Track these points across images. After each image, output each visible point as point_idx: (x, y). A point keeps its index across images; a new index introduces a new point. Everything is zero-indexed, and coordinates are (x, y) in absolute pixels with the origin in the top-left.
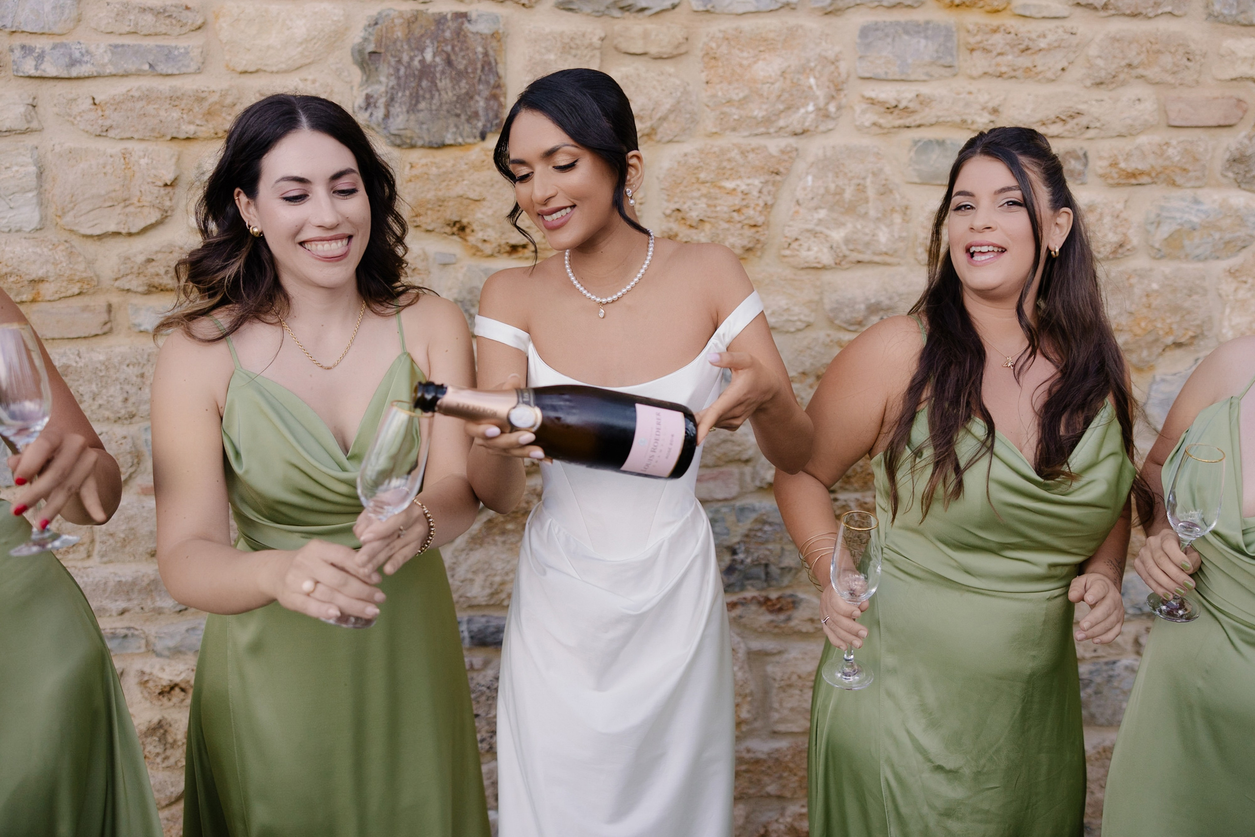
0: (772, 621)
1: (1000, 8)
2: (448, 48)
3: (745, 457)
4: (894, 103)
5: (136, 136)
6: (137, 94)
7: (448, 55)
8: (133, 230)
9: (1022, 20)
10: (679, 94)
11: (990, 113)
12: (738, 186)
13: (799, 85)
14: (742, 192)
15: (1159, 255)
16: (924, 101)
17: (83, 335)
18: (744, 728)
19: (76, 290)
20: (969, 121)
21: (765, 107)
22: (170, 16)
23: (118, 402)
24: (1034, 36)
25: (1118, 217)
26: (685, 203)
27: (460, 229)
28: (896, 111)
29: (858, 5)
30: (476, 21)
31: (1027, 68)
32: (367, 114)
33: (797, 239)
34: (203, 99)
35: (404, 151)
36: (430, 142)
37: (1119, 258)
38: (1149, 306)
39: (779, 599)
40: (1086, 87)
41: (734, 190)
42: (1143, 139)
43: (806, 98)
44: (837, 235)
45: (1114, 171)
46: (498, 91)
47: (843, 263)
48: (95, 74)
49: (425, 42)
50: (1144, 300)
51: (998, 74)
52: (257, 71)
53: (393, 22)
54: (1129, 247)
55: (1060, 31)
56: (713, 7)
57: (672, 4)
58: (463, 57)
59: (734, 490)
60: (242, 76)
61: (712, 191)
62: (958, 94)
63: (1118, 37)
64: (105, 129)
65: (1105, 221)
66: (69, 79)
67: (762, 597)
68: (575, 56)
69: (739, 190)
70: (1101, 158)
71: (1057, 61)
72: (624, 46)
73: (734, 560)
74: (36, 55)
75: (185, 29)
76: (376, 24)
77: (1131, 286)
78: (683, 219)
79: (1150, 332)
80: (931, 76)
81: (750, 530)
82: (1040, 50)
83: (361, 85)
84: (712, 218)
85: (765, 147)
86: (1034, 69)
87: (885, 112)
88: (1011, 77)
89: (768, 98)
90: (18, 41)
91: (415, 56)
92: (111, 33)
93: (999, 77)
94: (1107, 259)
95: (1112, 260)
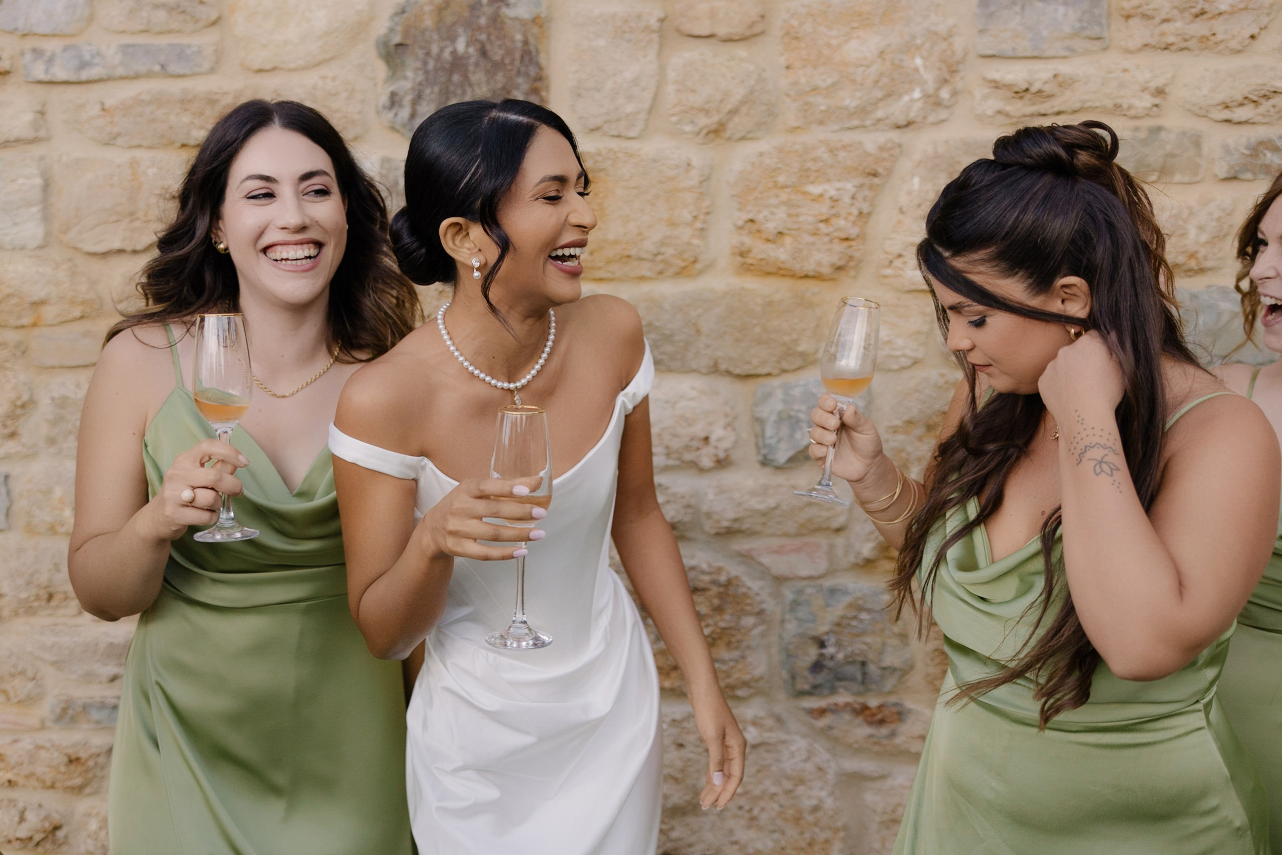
0: (871, 736)
2: (483, 37)
3: (835, 524)
4: (1024, 86)
5: (145, 143)
6: (146, 97)
7: (483, 45)
8: (139, 247)
10: (752, 82)
12: (826, 191)
13: (902, 67)
14: (831, 198)
16: (1063, 83)
17: (84, 364)
19: (77, 313)
20: (1125, 106)
21: (858, 94)
22: (184, 12)
26: (759, 212)
28: (1028, 96)
30: (515, 5)
31: (1203, 37)
33: (900, 256)
34: (216, 101)
39: (881, 707)
41: (821, 195)
43: (910, 83)
46: (538, 84)
48: (105, 77)
49: (456, 31)
51: (1163, 46)
52: (274, 69)
58: (500, 46)
59: (822, 566)
60: (259, 74)
61: (793, 197)
62: (1110, 73)
64: (112, 136)
66: (79, 83)
67: (858, 704)
68: (629, 41)
69: (827, 196)
71: (1245, 26)
72: (688, 27)
73: (822, 655)
74: (46, 58)
75: (199, 26)
76: (403, 12)
78: (759, 231)
80: (1073, 51)
81: (843, 617)
82: (1220, 14)
83: (386, 82)
84: (794, 230)
85: (860, 143)
86: (1213, 38)
87: (1013, 97)
88: (1182, 49)
89: (862, 85)
90: (29, 44)
91: (446, 47)
92: (123, 32)
93: (1165, 49)
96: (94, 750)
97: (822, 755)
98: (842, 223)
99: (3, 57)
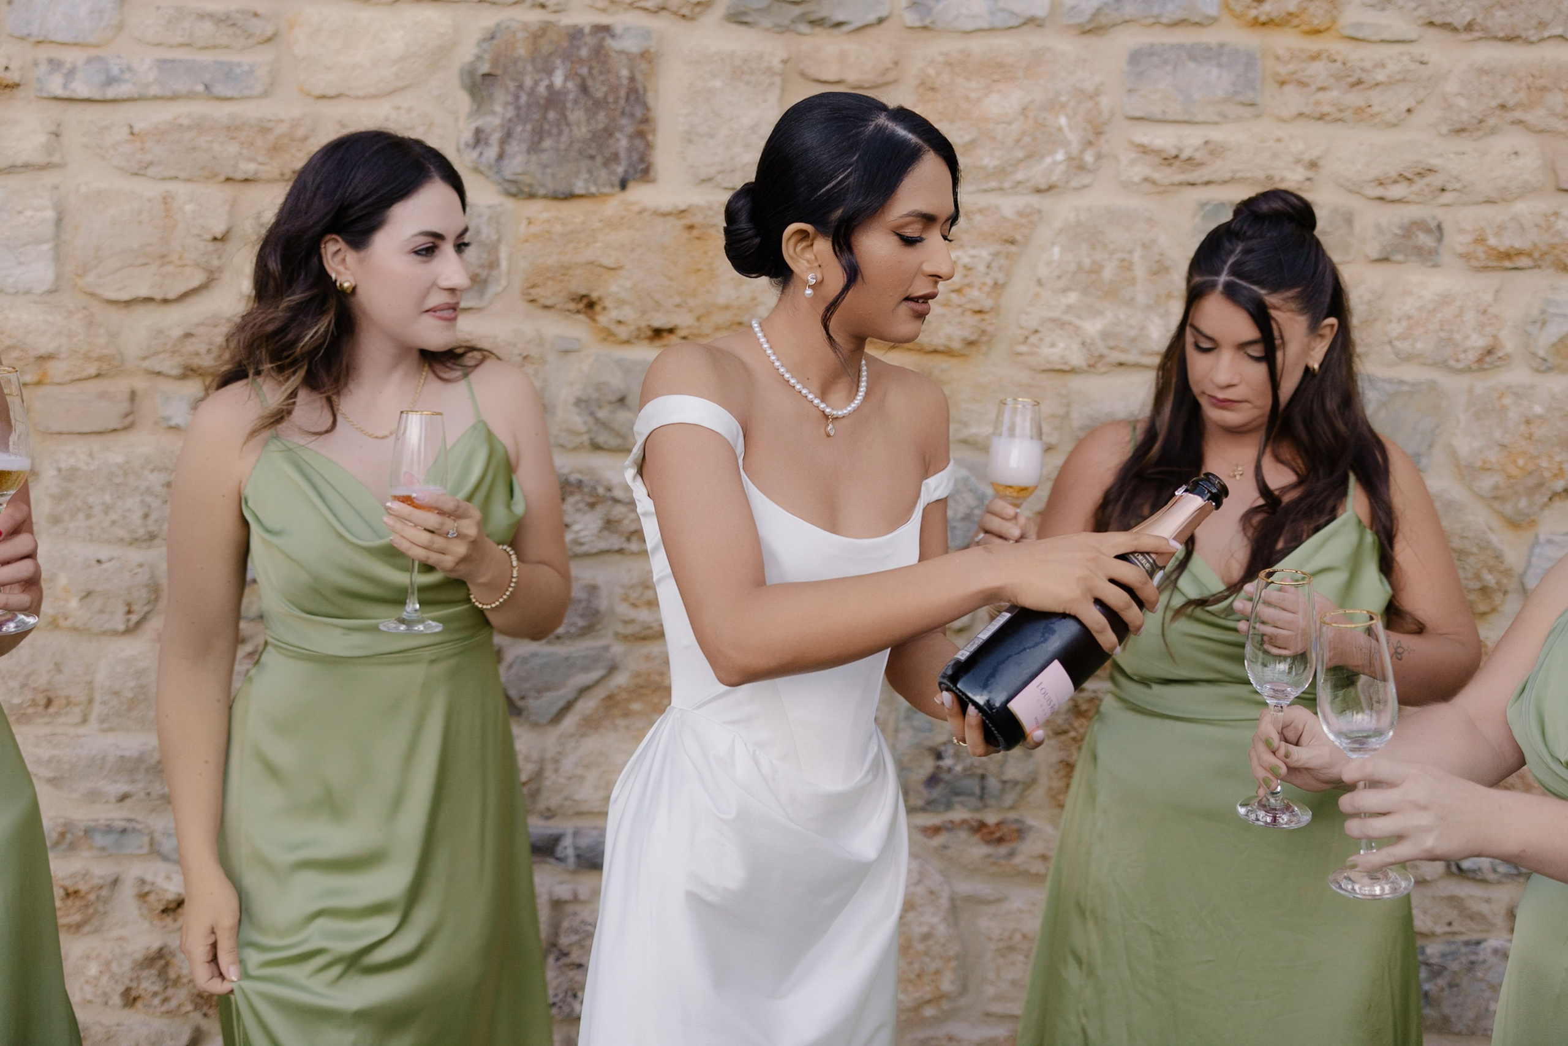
0: (989, 856)
1: (1322, 28)
2: (584, 71)
4: (1174, 152)
5: (182, 175)
6: (185, 122)
7: (583, 80)
8: (171, 295)
9: (1352, 44)
11: (1308, 168)
12: (958, 258)
13: (1045, 126)
14: (965, 266)
15: (1544, 367)
16: (1215, 150)
17: (99, 430)
18: (945, 1005)
19: (92, 370)
21: (998, 153)
22: (234, 25)
23: (136, 518)
24: (1368, 65)
25: (1485, 312)
27: (589, 305)
28: (1177, 163)
29: (1127, 21)
30: (620, 38)
31: (1359, 108)
32: (474, 154)
33: (1036, 331)
34: (268, 130)
35: (521, 202)
36: (555, 191)
37: (1485, 370)
38: (1530, 437)
39: (999, 824)
40: (1443, 136)
42: (1521, 207)
43: (1053, 143)
44: (1092, 327)
45: (1480, 251)
46: (644, 127)
47: (1099, 365)
48: (136, 96)
49: (554, 62)
50: (1523, 428)
51: (1318, 116)
52: (338, 96)
53: (514, 36)
54: (1500, 354)
55: (1405, 59)
56: (933, 22)
57: (879, 18)
58: (603, 82)
60: (320, 101)
62: (1263, 141)
63: (1487, 67)
64: (143, 165)
65: (1466, 318)
66: (104, 101)
67: (975, 820)
68: (748, 83)
70: (1461, 231)
71: (1401, 99)
72: (813, 71)
73: (938, 768)
74: (65, 71)
75: (252, 41)
76: (493, 38)
77: (1504, 408)
79: (1530, 473)
80: (1226, 117)
82: (1377, 85)
83: (469, 117)
85: (997, 207)
86: (1368, 110)
87: (1161, 164)
88: (1336, 120)
89: (1002, 143)
90: (44, 53)
91: (541, 80)
92: (159, 44)
93: (1320, 119)
94: (1469, 370)
95: (1476, 371)
96: (96, 881)
98: (975, 293)
99: (12, 66)
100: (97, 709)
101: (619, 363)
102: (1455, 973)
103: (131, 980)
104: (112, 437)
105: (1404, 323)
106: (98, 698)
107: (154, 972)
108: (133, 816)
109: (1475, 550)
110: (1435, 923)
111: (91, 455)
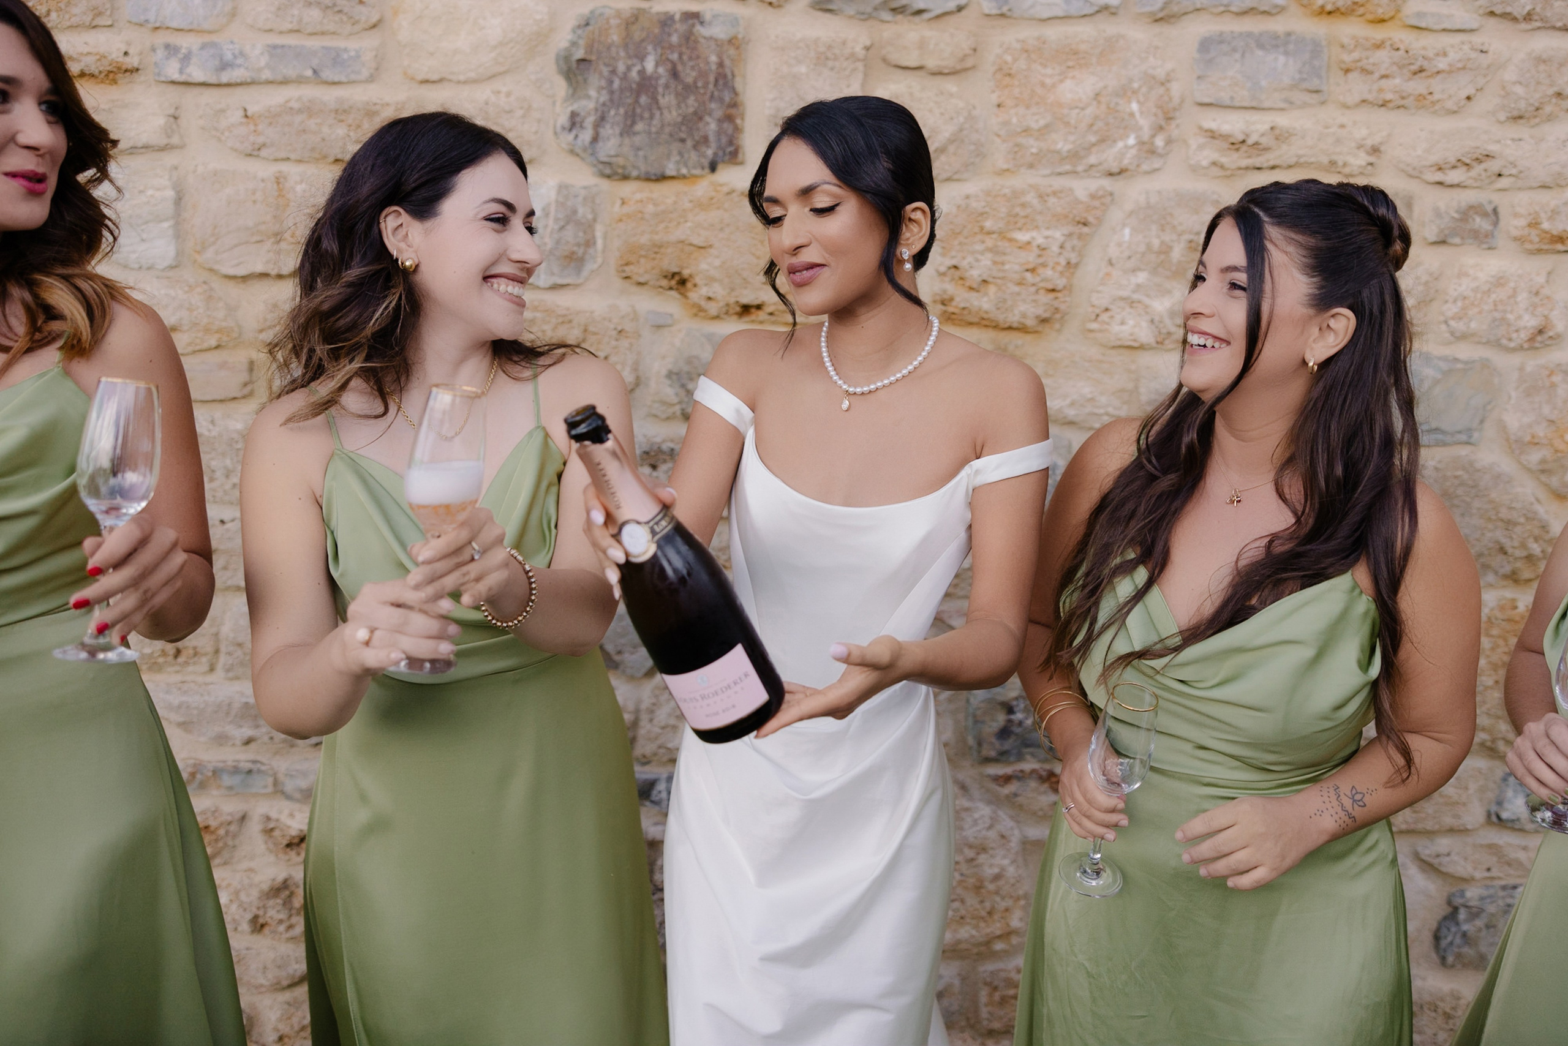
1: (1386, 17)
2: (675, 57)
4: (1241, 138)
5: (293, 156)
6: (295, 105)
7: (674, 65)
8: (284, 272)
9: (1415, 32)
10: (961, 119)
11: (1369, 154)
12: (1033, 238)
13: (1117, 111)
14: (1039, 246)
16: (1280, 136)
17: (219, 398)
19: (213, 342)
20: (1340, 163)
21: (1072, 138)
22: (340, 11)
24: (1430, 54)
25: (1537, 293)
26: (964, 258)
27: (680, 282)
28: (1244, 148)
29: (1198, 10)
30: (710, 24)
31: (1420, 95)
32: (571, 137)
33: (1107, 310)
34: (375, 113)
35: (615, 183)
36: (647, 173)
37: (1537, 348)
40: (1501, 123)
41: (1029, 243)
43: (1125, 128)
44: (1161, 306)
45: (1534, 235)
46: (733, 111)
47: (1167, 342)
48: (249, 80)
49: (645, 48)
51: (1381, 103)
52: (441, 80)
53: (608, 23)
54: (1551, 334)
55: (1466, 47)
56: (1010, 10)
57: (958, 6)
58: (693, 68)
60: (424, 86)
61: (1000, 243)
62: (1327, 127)
63: (1544, 56)
64: (257, 146)
65: (1519, 299)
66: (219, 85)
67: (1045, 770)
68: (832, 69)
69: (1035, 244)
70: (1516, 215)
71: (1461, 86)
72: (895, 57)
73: (1010, 721)
74: (181, 56)
75: (357, 28)
76: (587, 24)
77: (1553, 385)
78: (961, 279)
80: (1291, 103)
82: (1438, 72)
83: (566, 100)
84: (999, 278)
85: (1071, 190)
86: (1429, 97)
87: (1229, 149)
88: (1398, 107)
89: (1076, 128)
90: (161, 38)
91: (634, 65)
92: (271, 30)
93: (1382, 106)
94: (1521, 348)
95: (1528, 349)
96: (225, 818)
97: (1006, 823)
98: (1049, 273)
99: (131, 51)
100: (223, 659)
101: (709, 337)
102: (1492, 915)
103: (258, 908)
104: (232, 405)
105: (1459, 304)
106: (223, 649)
107: (279, 901)
108: (259, 758)
109: (1522, 520)
110: (1475, 869)
111: (213, 422)
